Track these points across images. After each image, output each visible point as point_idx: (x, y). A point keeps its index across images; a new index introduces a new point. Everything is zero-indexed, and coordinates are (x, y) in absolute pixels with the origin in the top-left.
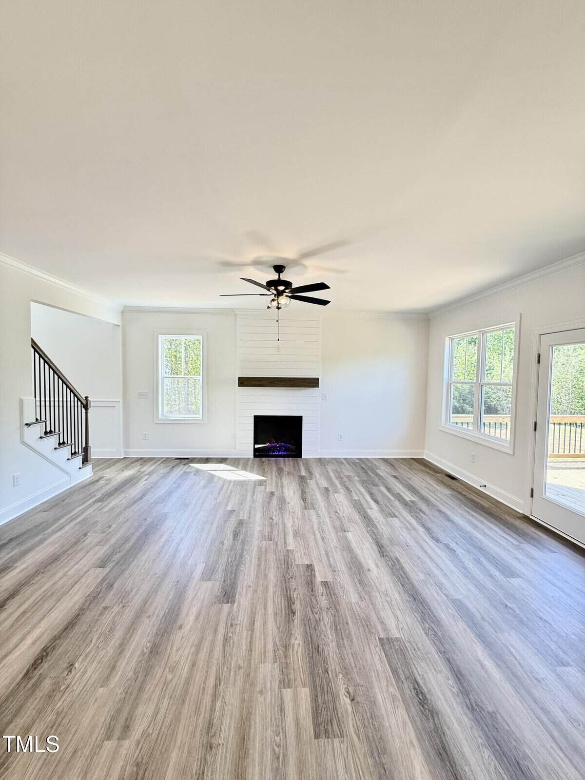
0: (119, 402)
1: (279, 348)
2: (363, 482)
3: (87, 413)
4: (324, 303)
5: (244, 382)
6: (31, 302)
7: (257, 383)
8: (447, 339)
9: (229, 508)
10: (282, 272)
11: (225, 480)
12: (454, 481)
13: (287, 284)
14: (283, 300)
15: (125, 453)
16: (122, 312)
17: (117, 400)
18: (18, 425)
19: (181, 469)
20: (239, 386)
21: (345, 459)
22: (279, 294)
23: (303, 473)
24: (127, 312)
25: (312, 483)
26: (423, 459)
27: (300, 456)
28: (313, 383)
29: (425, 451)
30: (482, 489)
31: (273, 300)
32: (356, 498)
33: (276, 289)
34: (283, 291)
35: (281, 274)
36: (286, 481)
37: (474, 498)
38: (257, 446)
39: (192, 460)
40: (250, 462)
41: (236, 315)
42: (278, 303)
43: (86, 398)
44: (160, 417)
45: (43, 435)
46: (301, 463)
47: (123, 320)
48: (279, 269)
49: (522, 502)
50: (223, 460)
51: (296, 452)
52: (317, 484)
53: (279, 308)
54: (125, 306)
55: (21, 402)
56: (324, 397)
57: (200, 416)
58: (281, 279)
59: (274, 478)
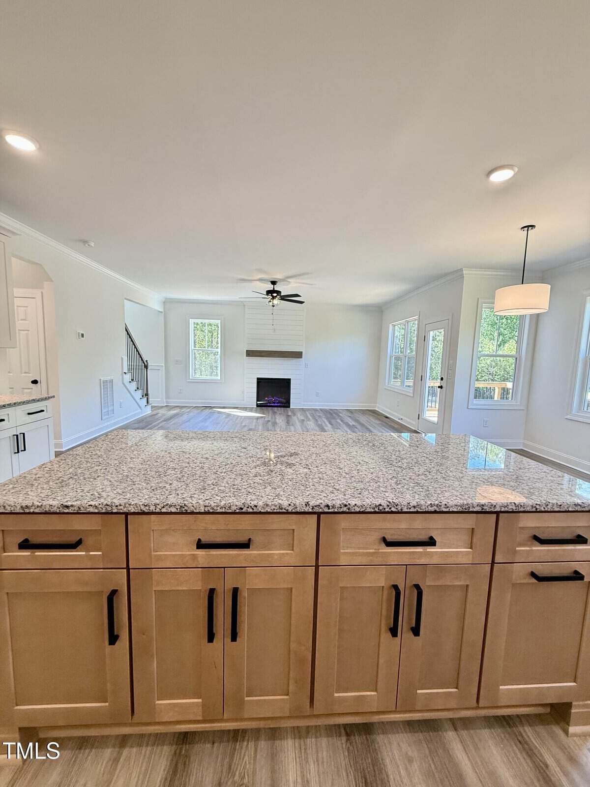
0: (162, 366)
1: (275, 330)
2: (327, 418)
3: (147, 371)
4: (302, 302)
5: (250, 353)
6: (125, 300)
7: (259, 354)
8: (391, 325)
9: (243, 424)
10: (275, 284)
11: (239, 416)
12: (387, 419)
13: (278, 292)
14: (276, 301)
15: (167, 402)
16: (164, 303)
17: (161, 365)
18: (121, 373)
19: (208, 411)
20: (247, 356)
21: (320, 409)
22: (274, 298)
23: (290, 414)
24: (166, 302)
25: (295, 418)
26: (375, 410)
27: (289, 407)
28: (298, 355)
29: (378, 405)
30: (399, 421)
31: (270, 301)
32: (320, 423)
33: (272, 296)
34: (276, 297)
35: (275, 286)
36: (277, 417)
37: (392, 424)
38: (258, 403)
39: (214, 407)
40: (254, 409)
41: (244, 305)
42: (273, 303)
43: (147, 361)
44: (191, 378)
45: (131, 381)
46: (289, 410)
47: (164, 308)
48: (274, 283)
49: (414, 423)
50: (237, 408)
51: (286, 404)
52: (298, 418)
53: (273, 306)
54: (166, 299)
55: (122, 359)
56: (306, 365)
57: (219, 378)
58: (275, 289)
59: (270, 415)
